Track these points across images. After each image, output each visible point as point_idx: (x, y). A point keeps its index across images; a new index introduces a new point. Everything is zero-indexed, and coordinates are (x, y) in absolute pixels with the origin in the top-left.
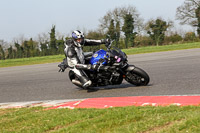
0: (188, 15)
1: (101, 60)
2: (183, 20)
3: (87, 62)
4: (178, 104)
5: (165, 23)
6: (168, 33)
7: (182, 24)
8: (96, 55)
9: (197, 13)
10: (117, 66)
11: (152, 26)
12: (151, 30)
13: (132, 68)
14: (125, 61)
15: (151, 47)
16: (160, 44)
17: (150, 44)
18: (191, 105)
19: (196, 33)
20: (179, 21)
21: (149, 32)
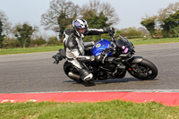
0: (51, 22)
1: (106, 51)
2: (47, 26)
3: (88, 52)
4: (34, 101)
5: (31, 28)
6: (34, 37)
7: (46, 29)
8: (98, 46)
9: (59, 21)
10: (123, 58)
11: (19, 30)
12: (18, 33)
13: (140, 60)
14: (132, 52)
15: (18, 49)
16: (27, 46)
17: (18, 46)
18: (45, 101)
19: (58, 37)
20: (44, 27)
21: (16, 36)
